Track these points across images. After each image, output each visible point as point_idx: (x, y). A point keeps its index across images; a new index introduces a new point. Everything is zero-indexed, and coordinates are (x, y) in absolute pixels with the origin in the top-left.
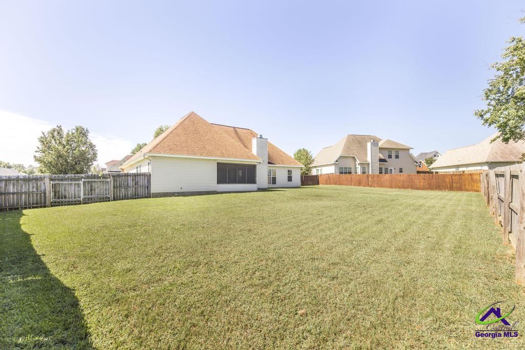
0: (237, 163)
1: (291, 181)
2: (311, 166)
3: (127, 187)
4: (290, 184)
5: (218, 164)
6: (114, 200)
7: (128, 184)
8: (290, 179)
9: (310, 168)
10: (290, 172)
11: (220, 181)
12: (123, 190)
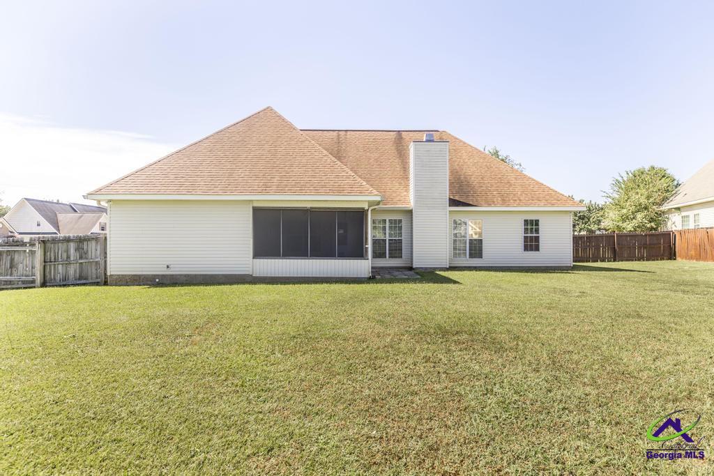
0: (309, 205)
1: (537, 249)
2: (665, 207)
3: (68, 262)
4: (532, 258)
5: (257, 212)
6: (44, 285)
7: (68, 257)
8: (532, 243)
9: (660, 214)
10: (532, 226)
11: (261, 250)
12: (60, 266)
